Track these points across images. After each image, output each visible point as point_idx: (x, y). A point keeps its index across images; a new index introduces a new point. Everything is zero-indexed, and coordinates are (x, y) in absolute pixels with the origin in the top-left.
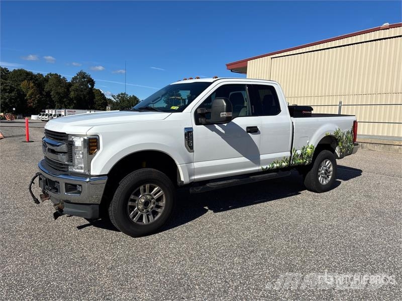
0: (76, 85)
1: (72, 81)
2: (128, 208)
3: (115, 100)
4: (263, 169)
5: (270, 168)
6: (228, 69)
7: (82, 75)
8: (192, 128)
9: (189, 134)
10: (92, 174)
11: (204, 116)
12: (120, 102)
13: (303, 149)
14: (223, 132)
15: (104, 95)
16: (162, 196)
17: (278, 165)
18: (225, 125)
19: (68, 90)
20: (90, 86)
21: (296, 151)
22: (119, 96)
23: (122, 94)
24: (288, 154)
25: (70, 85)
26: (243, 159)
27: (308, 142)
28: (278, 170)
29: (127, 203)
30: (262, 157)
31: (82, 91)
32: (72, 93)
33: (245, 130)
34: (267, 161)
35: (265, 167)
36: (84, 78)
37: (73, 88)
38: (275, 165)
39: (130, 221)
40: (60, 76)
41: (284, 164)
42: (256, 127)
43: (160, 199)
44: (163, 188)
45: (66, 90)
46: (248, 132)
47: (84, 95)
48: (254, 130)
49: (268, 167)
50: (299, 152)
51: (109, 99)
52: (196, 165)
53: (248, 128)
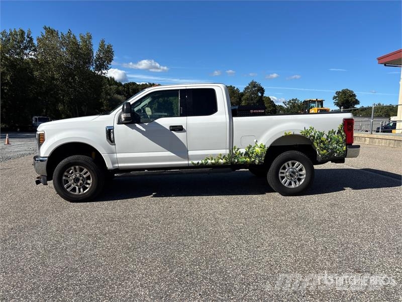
0: (247, 94)
1: (244, 91)
2: (63, 181)
3: (286, 107)
4: (193, 163)
5: (202, 164)
6: (379, 63)
7: (253, 85)
8: (113, 126)
9: (109, 132)
10: (41, 156)
12: (291, 108)
13: (249, 148)
14: (144, 130)
15: (273, 102)
16: (89, 176)
17: (213, 161)
18: (147, 124)
19: (240, 99)
20: (260, 94)
21: (238, 149)
22: (290, 102)
23: (293, 100)
24: (228, 152)
25: (242, 95)
26: (169, 154)
27: (255, 141)
28: (215, 166)
29: (62, 177)
30: (190, 153)
31: (252, 100)
32: (243, 102)
33: (168, 128)
34: (197, 157)
35: (196, 162)
36: (255, 87)
37: (244, 97)
38: (209, 161)
39: (64, 190)
40: (234, 87)
41: (222, 161)
42: (182, 126)
43: (88, 178)
44: (89, 169)
45: (238, 100)
46: (171, 130)
47: (254, 103)
48: (180, 129)
49: (200, 162)
50: (243, 151)
51: (281, 106)
52: (119, 155)
53: (171, 127)
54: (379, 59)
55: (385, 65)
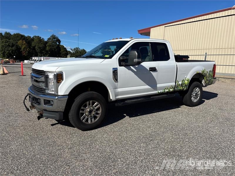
0: (50, 42)
1: (48, 41)
2: (80, 114)
3: (72, 52)
4: (158, 92)
5: (163, 92)
6: (139, 33)
7: (54, 37)
8: (117, 68)
9: (115, 72)
10: (59, 94)
11: (124, 61)
12: (75, 53)
13: (183, 81)
14: (136, 70)
15: (66, 49)
16: (99, 108)
17: (168, 90)
18: (137, 66)
19: (45, 45)
20: (58, 43)
21: (179, 82)
22: (75, 49)
23: (76, 48)
24: (174, 84)
25: (46, 42)
26: (147, 87)
27: (186, 77)
28: (167, 93)
29: (79, 111)
30: (158, 86)
31: (53, 46)
32: (48, 47)
33: (149, 69)
34: (161, 88)
35: (160, 91)
36: (55, 39)
37: (48, 44)
38: (166, 90)
39: (81, 122)
40: (41, 37)
41: (171, 90)
42: (155, 68)
44: (100, 102)
45: (44, 46)
46: (150, 71)
47: (54, 49)
48: (154, 69)
49: (162, 91)
50: (180, 83)
51: (69, 51)
52: (119, 90)
53: (150, 68)
54: (139, 31)
55: (141, 34)
